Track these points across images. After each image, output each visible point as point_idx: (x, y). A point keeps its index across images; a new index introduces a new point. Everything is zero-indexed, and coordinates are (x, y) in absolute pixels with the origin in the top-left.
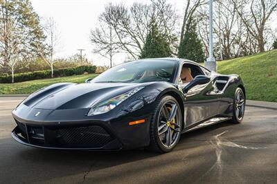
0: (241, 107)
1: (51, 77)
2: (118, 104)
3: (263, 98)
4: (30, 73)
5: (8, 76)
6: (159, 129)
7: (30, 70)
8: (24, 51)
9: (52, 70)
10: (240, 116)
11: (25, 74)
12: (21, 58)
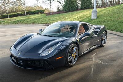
0: (105, 39)
1: (25, 15)
2: (52, 51)
3: (116, 30)
4: (16, 13)
5: (6, 14)
6: (69, 58)
7: (15, 12)
8: (12, 2)
9: (25, 12)
10: (104, 43)
11: (14, 14)
12: (11, 6)
